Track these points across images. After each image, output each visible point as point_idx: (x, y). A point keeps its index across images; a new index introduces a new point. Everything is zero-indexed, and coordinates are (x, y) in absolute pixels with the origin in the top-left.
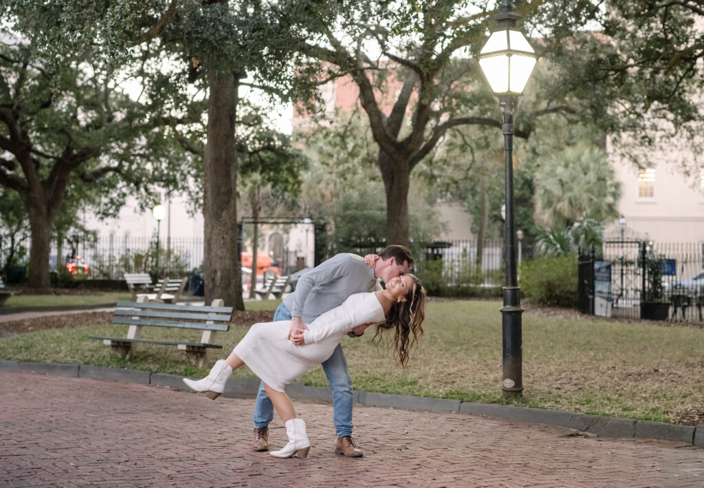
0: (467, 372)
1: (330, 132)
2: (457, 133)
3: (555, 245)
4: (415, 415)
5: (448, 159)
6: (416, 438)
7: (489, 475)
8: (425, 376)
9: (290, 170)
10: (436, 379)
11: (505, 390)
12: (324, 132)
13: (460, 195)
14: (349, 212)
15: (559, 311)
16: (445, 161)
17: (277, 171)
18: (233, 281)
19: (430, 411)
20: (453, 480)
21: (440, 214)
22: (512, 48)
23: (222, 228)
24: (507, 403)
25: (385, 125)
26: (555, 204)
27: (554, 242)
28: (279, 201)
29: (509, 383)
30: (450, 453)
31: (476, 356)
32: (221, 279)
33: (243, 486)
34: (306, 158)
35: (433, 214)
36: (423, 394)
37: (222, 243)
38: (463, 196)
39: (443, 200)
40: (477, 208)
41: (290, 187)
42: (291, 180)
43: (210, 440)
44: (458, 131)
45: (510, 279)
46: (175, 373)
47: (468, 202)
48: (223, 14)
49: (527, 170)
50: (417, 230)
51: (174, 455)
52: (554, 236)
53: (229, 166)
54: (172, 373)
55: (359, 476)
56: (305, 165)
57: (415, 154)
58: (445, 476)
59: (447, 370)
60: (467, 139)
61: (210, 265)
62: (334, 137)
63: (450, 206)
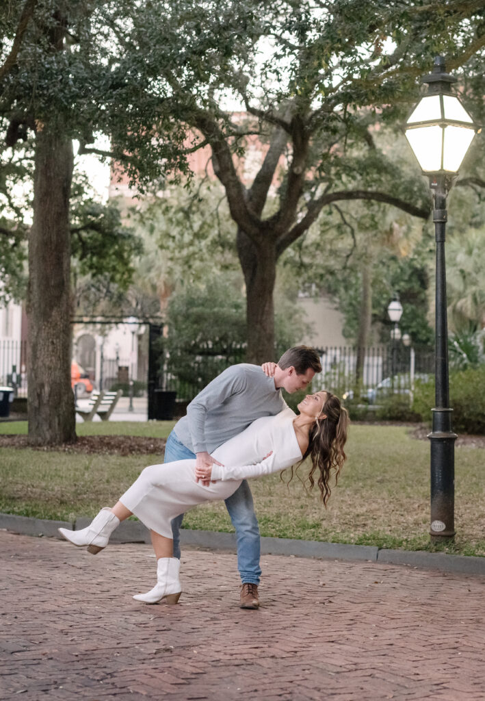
0: (379, 513)
1: (172, 207)
2: (335, 211)
3: (460, 354)
4: (324, 564)
5: (322, 244)
6: (338, 590)
7: (440, 632)
8: (330, 518)
9: (119, 255)
10: (342, 521)
11: (433, 535)
12: (164, 206)
13: (329, 287)
14: (195, 310)
15: (468, 439)
16: (318, 246)
17: (102, 255)
18: (65, 398)
19: (342, 560)
20: (398, 637)
21: (304, 312)
22: (447, 117)
23: (52, 331)
24: (437, 551)
25: (246, 198)
26: (455, 301)
27: (459, 350)
28: (103, 295)
29: (439, 526)
30: (385, 607)
31: (385, 494)
32: (50, 395)
33: (154, 642)
34: (140, 239)
35: (296, 312)
36: (331, 539)
37: (50, 349)
38: (333, 289)
39: (307, 294)
40: (351, 304)
41: (118, 276)
42: (120, 268)
43: (90, 591)
44: (336, 207)
45: (441, 399)
46: (13, 512)
47: (340, 298)
48: (70, 64)
49: (416, 257)
50: (282, 333)
51: (55, 608)
52: (458, 342)
53: (62, 252)
54: (9, 513)
55: (286, 632)
56: (139, 249)
57: (282, 237)
58: (388, 632)
59: (354, 510)
60: (347, 218)
61: (36, 377)
62: (176, 213)
63: (316, 302)
